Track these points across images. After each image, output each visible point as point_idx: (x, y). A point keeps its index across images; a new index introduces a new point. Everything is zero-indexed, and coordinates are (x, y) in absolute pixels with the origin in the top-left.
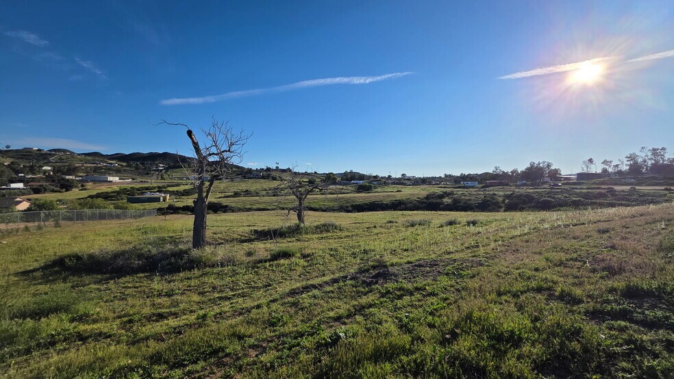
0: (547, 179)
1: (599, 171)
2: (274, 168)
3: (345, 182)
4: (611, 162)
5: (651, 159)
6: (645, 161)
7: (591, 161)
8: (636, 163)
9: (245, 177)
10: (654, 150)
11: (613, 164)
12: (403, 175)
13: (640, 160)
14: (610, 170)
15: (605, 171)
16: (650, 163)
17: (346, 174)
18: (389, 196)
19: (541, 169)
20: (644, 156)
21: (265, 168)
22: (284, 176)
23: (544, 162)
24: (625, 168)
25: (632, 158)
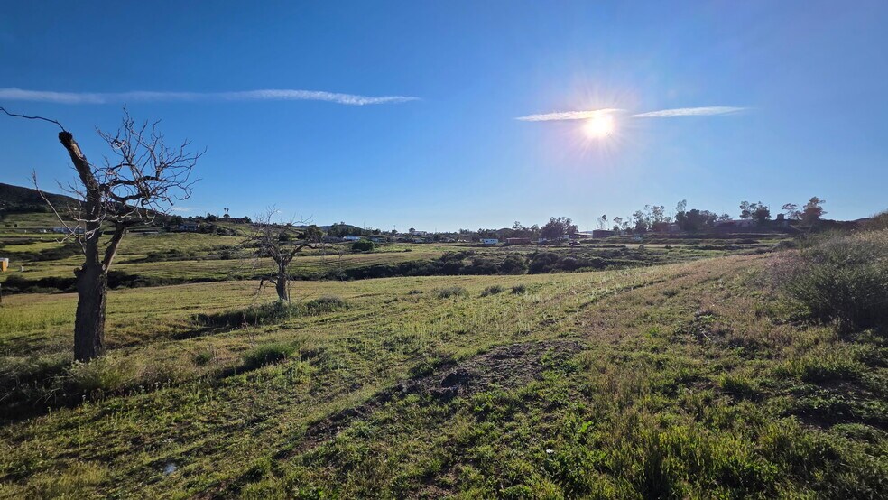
0: (567, 237)
1: (611, 229)
2: (222, 216)
3: (334, 238)
4: (621, 219)
5: (653, 217)
6: (648, 219)
7: (604, 217)
8: (641, 221)
9: (168, 230)
10: (655, 208)
11: (623, 221)
12: (411, 230)
13: (644, 218)
14: (621, 228)
15: (616, 228)
16: (652, 221)
17: (334, 227)
18: (396, 257)
19: (561, 225)
20: (647, 214)
21: (205, 216)
22: (240, 229)
23: (564, 218)
24: (633, 226)
25: (638, 215)
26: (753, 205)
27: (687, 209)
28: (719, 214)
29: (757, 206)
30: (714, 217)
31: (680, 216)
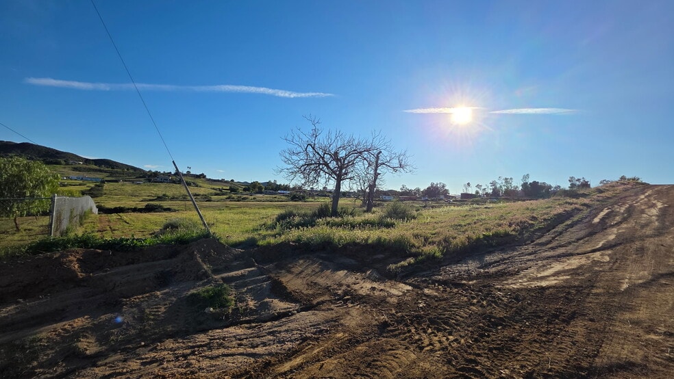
0: (442, 197)
1: (474, 193)
2: (185, 173)
3: (271, 191)
4: (481, 186)
5: (504, 186)
6: (501, 187)
7: (469, 184)
8: (496, 188)
9: (150, 181)
10: (506, 179)
11: (483, 188)
12: (325, 188)
13: (498, 186)
14: (481, 192)
15: (477, 192)
16: (504, 188)
19: (437, 188)
20: (500, 183)
23: (440, 183)
24: (490, 191)
25: (493, 184)
26: (578, 180)
27: (530, 181)
28: (553, 185)
29: (582, 181)
30: (550, 187)
31: (525, 185)
